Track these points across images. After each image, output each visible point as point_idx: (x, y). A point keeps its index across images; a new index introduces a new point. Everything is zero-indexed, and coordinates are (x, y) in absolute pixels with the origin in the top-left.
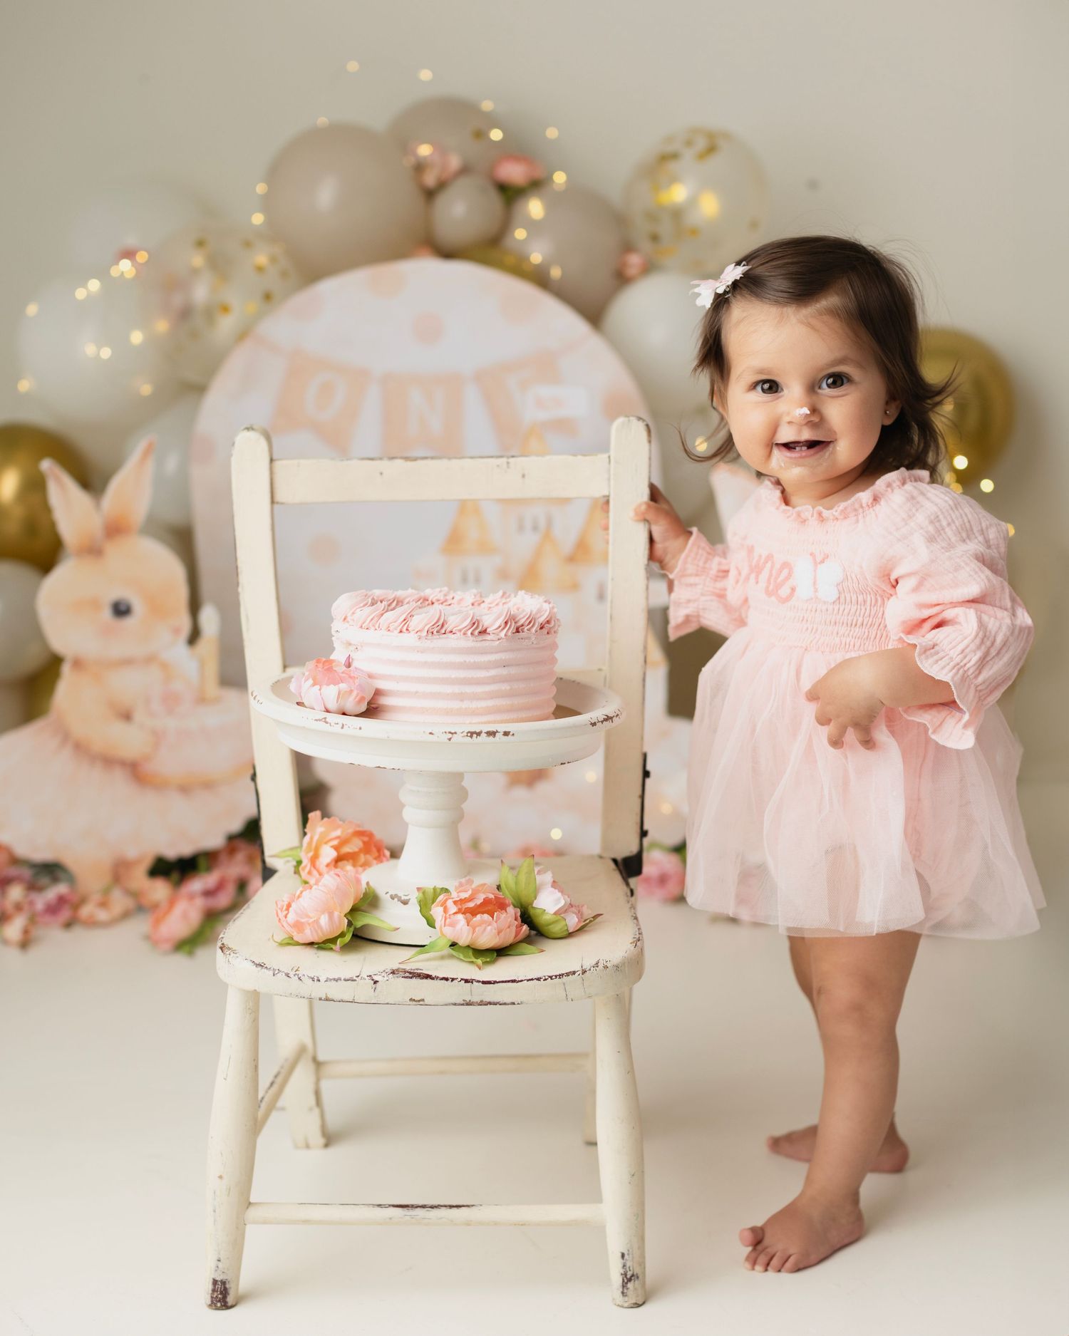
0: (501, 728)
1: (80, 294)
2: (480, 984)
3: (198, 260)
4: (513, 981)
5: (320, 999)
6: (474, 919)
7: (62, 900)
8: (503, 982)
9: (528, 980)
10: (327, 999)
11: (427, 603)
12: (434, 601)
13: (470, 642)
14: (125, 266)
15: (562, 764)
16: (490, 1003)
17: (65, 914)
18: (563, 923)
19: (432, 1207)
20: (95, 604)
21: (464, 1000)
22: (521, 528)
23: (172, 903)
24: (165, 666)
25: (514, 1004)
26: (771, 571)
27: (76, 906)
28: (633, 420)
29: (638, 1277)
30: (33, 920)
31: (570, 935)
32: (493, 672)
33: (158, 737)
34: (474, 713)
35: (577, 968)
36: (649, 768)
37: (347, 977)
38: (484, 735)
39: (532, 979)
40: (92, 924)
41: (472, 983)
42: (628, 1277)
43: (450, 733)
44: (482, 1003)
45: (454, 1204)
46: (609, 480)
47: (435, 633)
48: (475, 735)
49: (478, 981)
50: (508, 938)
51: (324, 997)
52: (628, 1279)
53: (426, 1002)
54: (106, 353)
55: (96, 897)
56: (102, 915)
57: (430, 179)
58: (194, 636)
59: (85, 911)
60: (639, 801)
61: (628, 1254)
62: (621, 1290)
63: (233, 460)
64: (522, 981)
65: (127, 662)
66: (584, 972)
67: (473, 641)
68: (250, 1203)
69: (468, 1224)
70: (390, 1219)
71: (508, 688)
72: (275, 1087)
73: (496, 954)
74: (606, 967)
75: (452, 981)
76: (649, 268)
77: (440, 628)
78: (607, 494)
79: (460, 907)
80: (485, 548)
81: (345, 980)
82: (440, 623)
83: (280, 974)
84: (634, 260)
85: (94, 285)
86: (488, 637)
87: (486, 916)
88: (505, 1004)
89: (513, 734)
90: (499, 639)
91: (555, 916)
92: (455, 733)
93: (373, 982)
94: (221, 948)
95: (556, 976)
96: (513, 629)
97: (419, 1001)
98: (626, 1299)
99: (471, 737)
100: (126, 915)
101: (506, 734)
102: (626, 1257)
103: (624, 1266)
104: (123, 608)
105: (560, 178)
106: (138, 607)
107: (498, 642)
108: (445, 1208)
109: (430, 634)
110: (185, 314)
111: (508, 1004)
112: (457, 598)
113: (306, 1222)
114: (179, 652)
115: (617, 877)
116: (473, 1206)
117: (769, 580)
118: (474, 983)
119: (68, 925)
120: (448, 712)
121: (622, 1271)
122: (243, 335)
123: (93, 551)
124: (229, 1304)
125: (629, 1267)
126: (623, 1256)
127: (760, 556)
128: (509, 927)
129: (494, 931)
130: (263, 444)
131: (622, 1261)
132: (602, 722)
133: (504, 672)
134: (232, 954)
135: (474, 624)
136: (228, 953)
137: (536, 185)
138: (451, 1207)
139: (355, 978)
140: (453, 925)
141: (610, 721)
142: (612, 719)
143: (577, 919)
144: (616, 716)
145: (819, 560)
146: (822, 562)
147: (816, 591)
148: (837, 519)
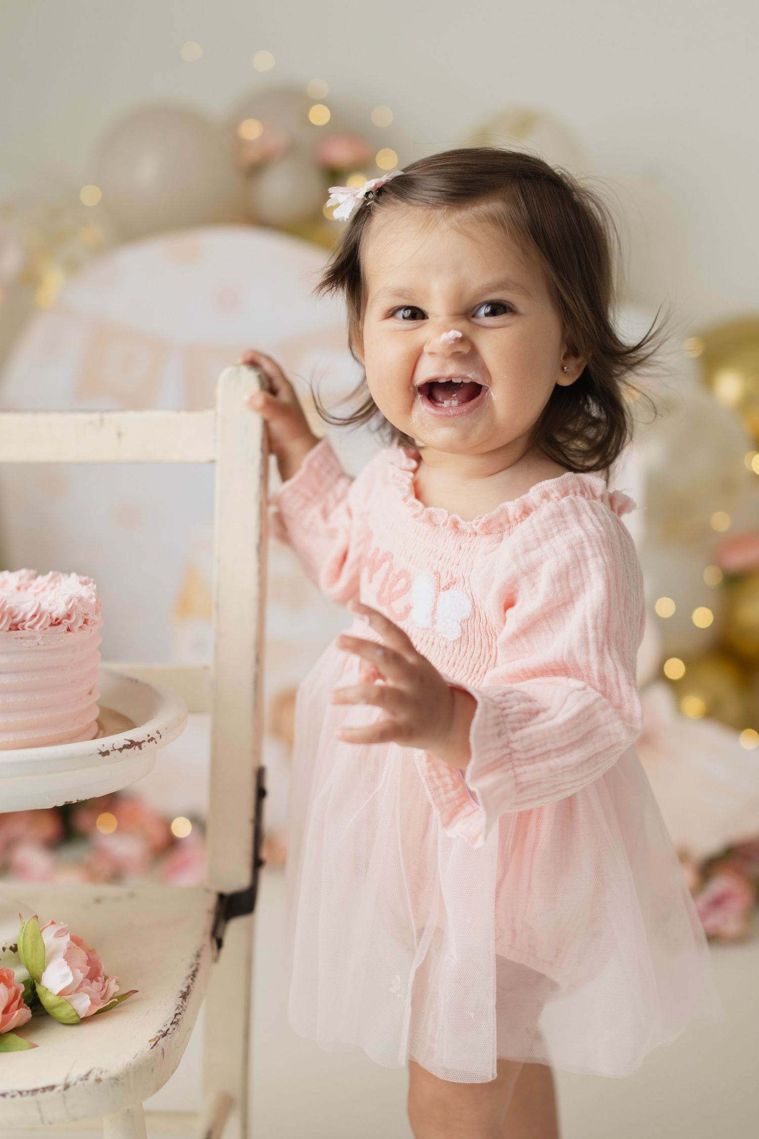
18: (73, 1005)
26: (388, 574)
31: (81, 1021)
36: (267, 786)
66: (67, 1087)
74: (98, 1080)
91: (57, 998)
95: (28, 1092)
117: (383, 584)
127: (378, 550)
132: (121, 750)
141: (137, 747)
142: (139, 744)
143: (89, 1002)
144: (149, 741)
145: (444, 585)
146: (447, 588)
147: (434, 622)
148: (476, 534)
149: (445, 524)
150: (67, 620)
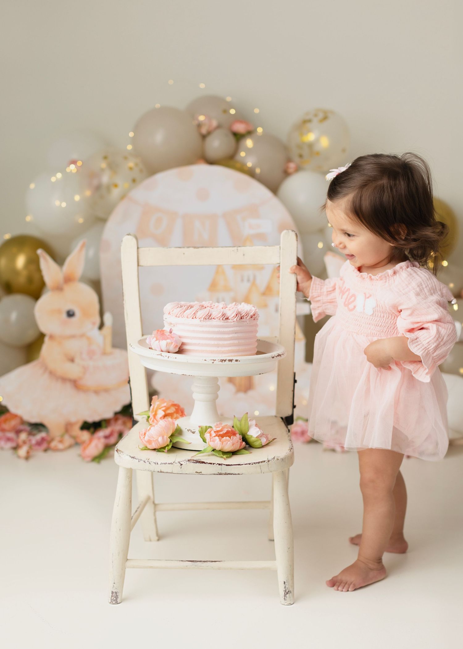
0: (235, 358)
1: (53, 179)
2: (225, 466)
3: (104, 165)
4: (239, 465)
5: (158, 472)
6: (223, 439)
7: (43, 439)
8: (235, 465)
9: (245, 464)
10: (161, 472)
11: (203, 307)
12: (206, 307)
13: (221, 323)
14: (72, 167)
15: (260, 374)
16: (229, 474)
17: (45, 446)
18: (260, 441)
19: (204, 562)
20: (59, 311)
21: (218, 473)
22: (242, 280)
23: (91, 441)
24: (89, 339)
25: (239, 474)
26: (348, 296)
27: (49, 442)
28: (290, 231)
29: (291, 592)
30: (31, 447)
31: (263, 447)
32: (231, 336)
33: (85, 369)
34: (223, 352)
35: (266, 459)
36: (296, 379)
37: (170, 463)
38: (227, 361)
39: (247, 464)
40: (56, 450)
41: (222, 465)
42: (287, 592)
43: (213, 360)
44: (226, 474)
45: (214, 560)
46: (280, 256)
47: (207, 319)
48: (223, 361)
49: (224, 465)
50: (236, 447)
51: (160, 471)
52: (287, 593)
53: (202, 473)
54: (64, 205)
55: (58, 439)
56: (61, 446)
57: (204, 131)
58: (101, 326)
59: (53, 444)
60: (292, 393)
61: (287, 582)
62: (284, 597)
63: (122, 248)
64: (242, 465)
65: (73, 337)
66: (269, 461)
67: (223, 322)
68: (127, 559)
69: (219, 569)
70: (187, 566)
71: (237, 342)
72: (138, 512)
73: (232, 454)
74: (278, 459)
75: (213, 464)
76: (298, 169)
77: (209, 317)
78: (279, 262)
79: (217, 434)
80: (227, 289)
81: (169, 464)
82: (209, 315)
83: (141, 461)
84: (292, 166)
85: (59, 175)
86: (229, 321)
87: (228, 438)
88: (235, 474)
89: (239, 361)
90: (233, 322)
91: (256, 438)
92: (215, 360)
93: (180, 465)
94: (117, 451)
95: (257, 463)
96: (239, 317)
97: (199, 473)
98: (286, 601)
99: (222, 362)
100: (70, 447)
101: (236, 361)
102: (286, 583)
103: (285, 587)
104: (71, 313)
105: (260, 130)
106: (78, 313)
107: (233, 323)
108: (209, 562)
109: (205, 319)
110: (98, 188)
111: (237, 474)
112: (216, 306)
113: (151, 567)
114: (95, 332)
115: (283, 425)
116: (221, 561)
117: (346, 300)
118: (223, 465)
119: (46, 450)
120: (212, 352)
121: (284, 590)
122: (123, 197)
123: (59, 288)
124: (118, 602)
125: (287, 588)
126: (285, 583)
127: (345, 288)
128: (237, 442)
129: (231, 444)
130: (134, 241)
131: (284, 585)
132: (277, 357)
133: (236, 335)
134: (121, 453)
135: (223, 315)
136: (119, 453)
137: (249, 133)
138: (212, 561)
139: (173, 463)
140: (214, 441)
141: (280, 356)
143: (265, 440)
145: (367, 297)
146: (368, 298)
147: (364, 309)
148: (378, 280)
149: (367, 278)
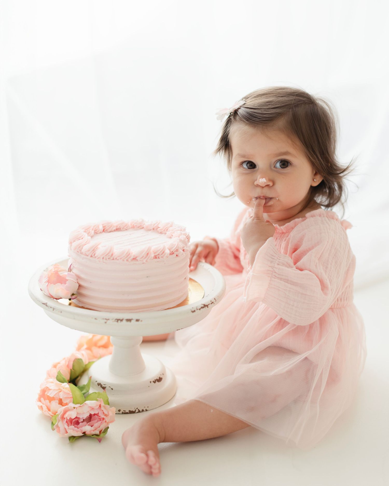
0: (135, 317)
38: (124, 321)
43: (106, 319)
47: (107, 259)
48: (119, 321)
89: (141, 321)
90: (142, 263)
92: (109, 319)
101: (137, 320)
132: (200, 309)
141: (206, 307)
142: (207, 306)
144: (211, 304)
150: (176, 252)
